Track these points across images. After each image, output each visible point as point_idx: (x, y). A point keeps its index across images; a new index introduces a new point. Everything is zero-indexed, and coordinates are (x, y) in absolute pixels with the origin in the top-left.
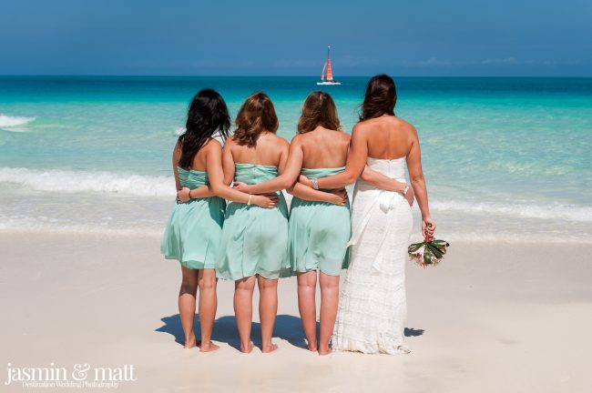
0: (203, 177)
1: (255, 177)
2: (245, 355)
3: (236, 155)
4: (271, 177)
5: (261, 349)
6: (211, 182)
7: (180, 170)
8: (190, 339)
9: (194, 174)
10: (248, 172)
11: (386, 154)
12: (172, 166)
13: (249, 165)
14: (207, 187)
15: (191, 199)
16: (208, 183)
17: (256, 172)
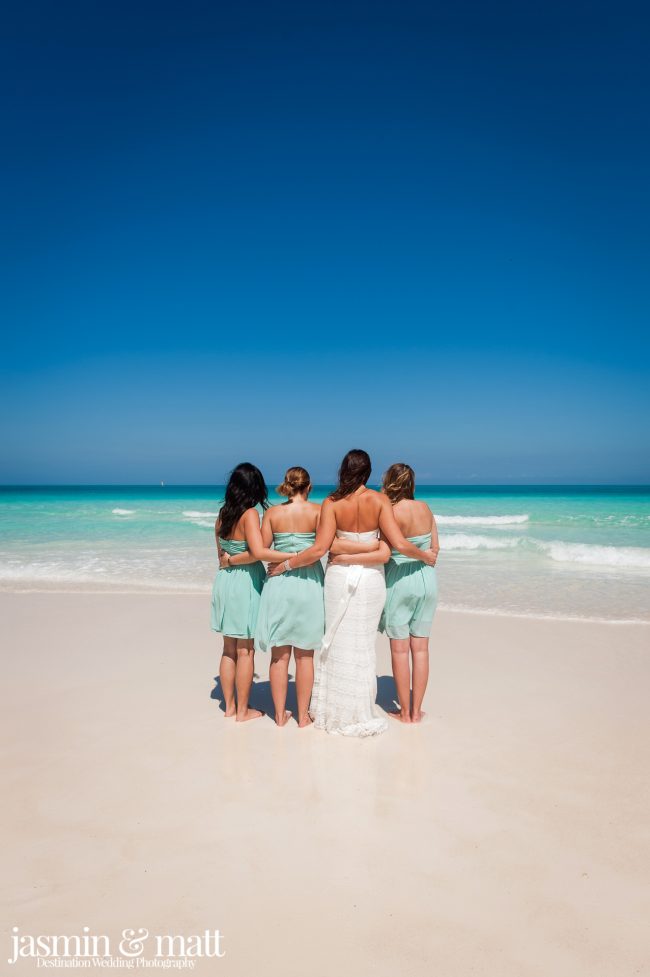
0: (243, 547)
1: (293, 545)
2: (280, 728)
3: (274, 525)
4: (308, 545)
5: (298, 722)
6: (251, 547)
7: (222, 541)
8: (230, 708)
9: (235, 545)
10: (286, 540)
11: (355, 527)
12: (214, 538)
13: (287, 534)
14: (247, 553)
15: (231, 567)
16: (248, 549)
17: (293, 540)
